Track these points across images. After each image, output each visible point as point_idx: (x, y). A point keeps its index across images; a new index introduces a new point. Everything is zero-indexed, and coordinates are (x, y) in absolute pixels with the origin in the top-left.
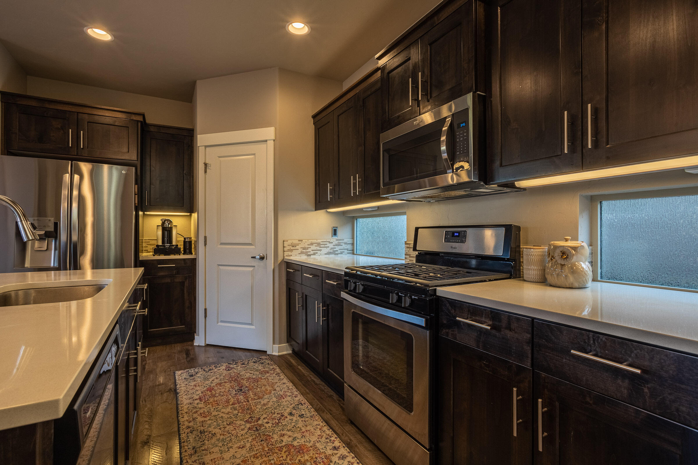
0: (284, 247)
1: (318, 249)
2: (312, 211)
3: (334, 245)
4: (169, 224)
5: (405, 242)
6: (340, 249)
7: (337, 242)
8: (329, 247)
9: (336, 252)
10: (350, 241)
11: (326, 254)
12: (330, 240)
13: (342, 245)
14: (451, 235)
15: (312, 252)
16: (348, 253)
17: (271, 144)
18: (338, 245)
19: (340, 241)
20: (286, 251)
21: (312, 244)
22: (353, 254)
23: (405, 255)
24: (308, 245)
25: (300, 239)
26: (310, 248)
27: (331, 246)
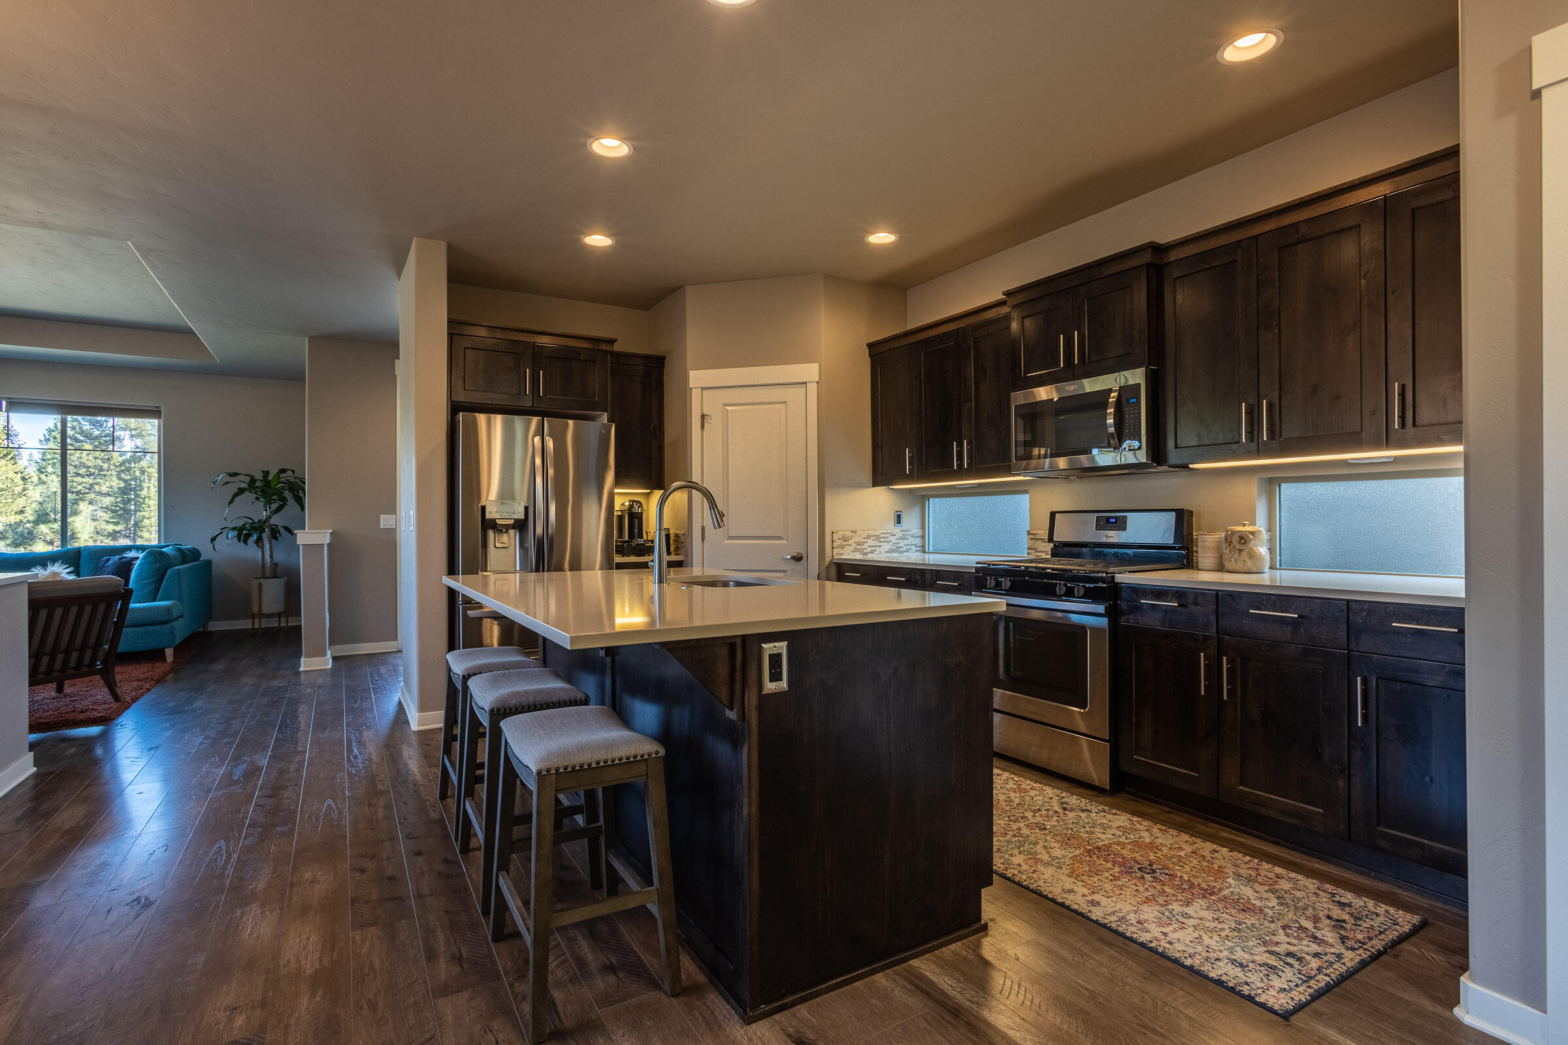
0: (833, 541)
1: (877, 544)
2: (869, 487)
3: (898, 539)
4: (639, 507)
5: (1028, 531)
6: (906, 545)
7: (900, 534)
8: (891, 541)
9: (901, 549)
10: (918, 532)
11: (887, 552)
12: (891, 531)
13: (908, 539)
14: (1105, 521)
15: (869, 550)
16: (916, 551)
17: (813, 389)
18: (904, 538)
19: (906, 533)
20: (836, 548)
21: (869, 537)
22: (924, 552)
23: (1028, 549)
24: (864, 538)
25: (854, 529)
26: (866, 542)
27: (894, 539)
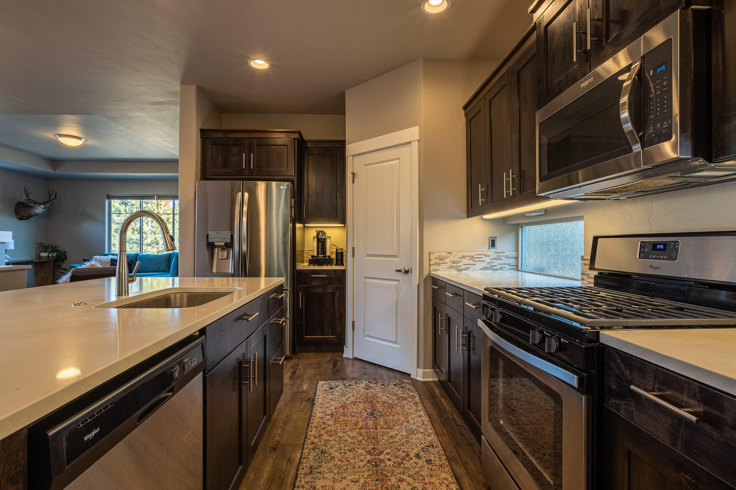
0: (430, 260)
1: (471, 263)
2: (464, 218)
3: (492, 259)
4: (323, 235)
5: (582, 257)
6: (499, 264)
7: (495, 256)
8: (485, 261)
9: (495, 267)
10: (513, 254)
11: (481, 269)
12: (486, 253)
13: (502, 259)
14: (651, 247)
15: (463, 267)
16: (510, 269)
17: (415, 145)
18: (498, 259)
19: (499, 254)
20: (433, 265)
21: (464, 257)
22: (518, 270)
23: (582, 274)
24: (459, 258)
25: (450, 251)
26: (461, 261)
27: (488, 260)
